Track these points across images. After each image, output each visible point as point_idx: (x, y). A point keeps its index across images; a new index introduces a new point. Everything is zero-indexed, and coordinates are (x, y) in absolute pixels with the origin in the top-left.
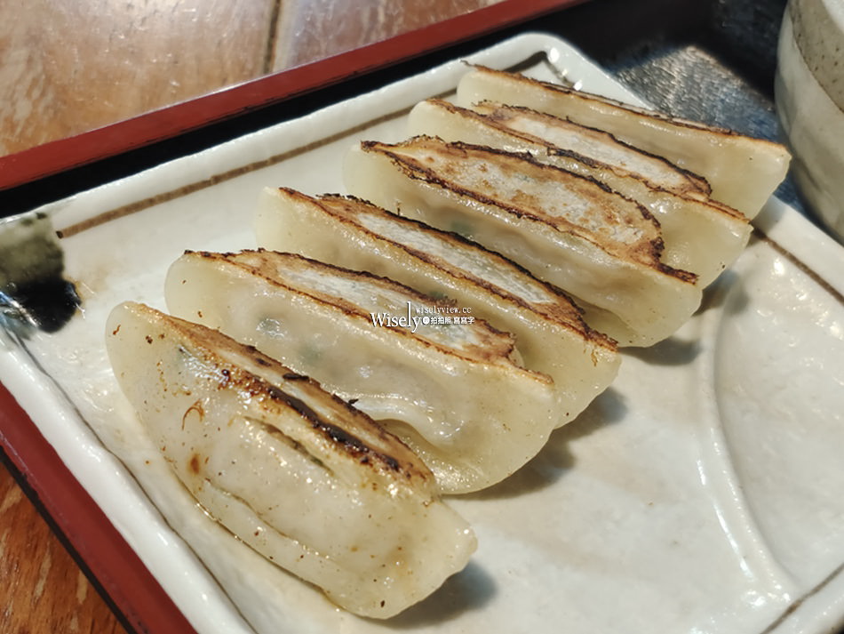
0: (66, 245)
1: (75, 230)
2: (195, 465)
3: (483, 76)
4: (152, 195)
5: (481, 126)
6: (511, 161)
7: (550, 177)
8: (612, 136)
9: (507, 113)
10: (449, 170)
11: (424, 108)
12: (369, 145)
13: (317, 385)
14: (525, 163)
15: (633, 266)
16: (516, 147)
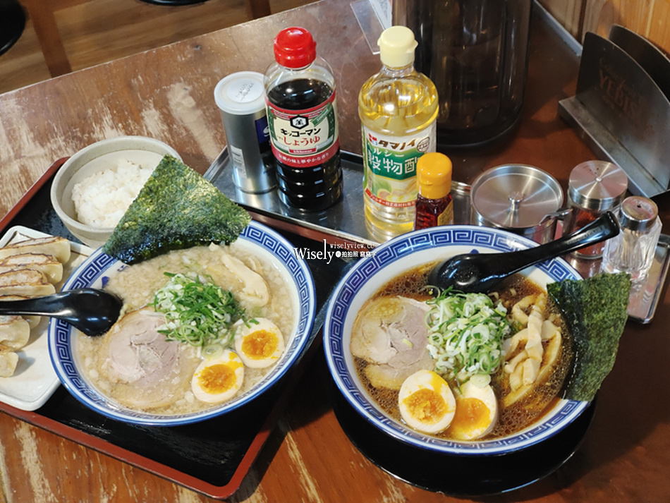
6: (9, 274)
7: (18, 273)
8: (31, 254)
14: (12, 273)
15: (38, 286)
16: (9, 269)
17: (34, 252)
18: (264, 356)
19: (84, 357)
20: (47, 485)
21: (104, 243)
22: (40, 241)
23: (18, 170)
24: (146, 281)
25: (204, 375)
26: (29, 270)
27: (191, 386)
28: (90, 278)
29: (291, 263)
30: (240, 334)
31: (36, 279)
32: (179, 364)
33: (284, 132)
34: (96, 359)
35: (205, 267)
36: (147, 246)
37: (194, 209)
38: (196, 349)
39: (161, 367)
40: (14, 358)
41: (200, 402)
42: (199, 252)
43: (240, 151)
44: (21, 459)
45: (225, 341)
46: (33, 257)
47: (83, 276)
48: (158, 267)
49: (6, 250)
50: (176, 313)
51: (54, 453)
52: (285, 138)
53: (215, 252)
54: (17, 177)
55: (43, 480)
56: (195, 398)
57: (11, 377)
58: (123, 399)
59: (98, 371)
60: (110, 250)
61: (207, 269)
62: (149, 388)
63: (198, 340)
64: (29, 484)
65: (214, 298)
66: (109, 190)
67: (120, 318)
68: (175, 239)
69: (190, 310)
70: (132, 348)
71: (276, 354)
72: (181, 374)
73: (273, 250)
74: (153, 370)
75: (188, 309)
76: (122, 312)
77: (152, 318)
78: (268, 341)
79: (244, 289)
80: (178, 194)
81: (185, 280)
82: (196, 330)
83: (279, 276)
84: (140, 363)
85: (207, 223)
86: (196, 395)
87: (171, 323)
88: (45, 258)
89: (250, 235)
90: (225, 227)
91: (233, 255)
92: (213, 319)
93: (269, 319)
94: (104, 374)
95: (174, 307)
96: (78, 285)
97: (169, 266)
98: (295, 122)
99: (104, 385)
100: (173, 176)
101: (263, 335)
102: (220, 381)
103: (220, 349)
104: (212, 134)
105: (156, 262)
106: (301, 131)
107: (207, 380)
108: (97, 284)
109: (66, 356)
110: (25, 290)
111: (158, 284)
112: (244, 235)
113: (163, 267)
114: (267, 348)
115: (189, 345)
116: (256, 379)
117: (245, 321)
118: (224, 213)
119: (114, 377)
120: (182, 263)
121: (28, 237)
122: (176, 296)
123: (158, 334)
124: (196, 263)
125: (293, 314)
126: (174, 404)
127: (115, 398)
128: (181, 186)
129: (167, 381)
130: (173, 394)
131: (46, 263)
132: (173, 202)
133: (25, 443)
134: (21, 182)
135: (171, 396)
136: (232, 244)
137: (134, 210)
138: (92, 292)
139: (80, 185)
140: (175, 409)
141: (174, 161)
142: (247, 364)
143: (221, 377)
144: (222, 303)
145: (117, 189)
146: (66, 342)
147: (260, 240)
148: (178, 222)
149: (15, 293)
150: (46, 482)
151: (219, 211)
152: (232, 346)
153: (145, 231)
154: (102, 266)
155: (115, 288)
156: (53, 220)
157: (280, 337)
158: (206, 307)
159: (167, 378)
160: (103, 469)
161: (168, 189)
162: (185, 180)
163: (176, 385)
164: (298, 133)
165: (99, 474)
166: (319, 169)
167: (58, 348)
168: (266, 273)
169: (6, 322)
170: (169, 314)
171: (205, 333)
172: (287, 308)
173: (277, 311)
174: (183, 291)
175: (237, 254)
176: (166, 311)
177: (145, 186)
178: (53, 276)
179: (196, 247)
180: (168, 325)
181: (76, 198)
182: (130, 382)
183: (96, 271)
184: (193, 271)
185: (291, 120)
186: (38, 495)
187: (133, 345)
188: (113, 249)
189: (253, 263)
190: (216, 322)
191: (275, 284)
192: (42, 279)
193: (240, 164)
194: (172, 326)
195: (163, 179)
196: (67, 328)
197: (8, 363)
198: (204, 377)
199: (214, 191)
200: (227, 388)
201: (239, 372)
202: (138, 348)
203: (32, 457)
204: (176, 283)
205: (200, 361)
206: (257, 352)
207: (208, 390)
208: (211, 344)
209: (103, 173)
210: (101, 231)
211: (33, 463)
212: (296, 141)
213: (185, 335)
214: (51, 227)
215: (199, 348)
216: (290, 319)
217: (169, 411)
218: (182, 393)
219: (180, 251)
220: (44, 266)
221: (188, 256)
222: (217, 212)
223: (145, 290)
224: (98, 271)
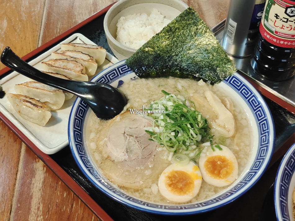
0: (2, 86)
1: (3, 84)
2: (19, 112)
3: (64, 45)
4: (14, 76)
5: (61, 55)
6: (64, 60)
7: (70, 62)
8: (82, 52)
9: (66, 52)
10: (54, 64)
11: (52, 54)
12: (42, 62)
13: (35, 99)
14: (66, 60)
15: (79, 74)
16: (65, 58)
17: (84, 52)
18: (220, 177)
19: (91, 132)
20: (41, 208)
21: (127, 58)
22: (89, 46)
23: (92, 3)
24: (147, 92)
25: (170, 176)
26: (77, 62)
27: (158, 181)
28: (111, 78)
29: (259, 112)
30: (205, 153)
31: (79, 69)
32: (154, 160)
33: (277, 16)
34: (98, 136)
35: (192, 95)
36: (155, 68)
37: (196, 52)
38: (169, 153)
39: (140, 158)
40: (49, 115)
41: (161, 196)
42: (190, 83)
43: (235, 24)
44: (31, 184)
45: (192, 155)
46: (82, 55)
47: (107, 76)
48: (158, 85)
49: (68, 46)
50: (163, 122)
51: (53, 187)
52: (276, 21)
53: (201, 86)
54: (90, 6)
55: (39, 204)
56: (159, 191)
57: (43, 126)
58: (107, 172)
59: (97, 145)
60: (130, 63)
61: (193, 97)
62: (128, 171)
63: (172, 147)
64: (30, 203)
65: (194, 120)
66: (141, 25)
67: (122, 112)
68: (176, 69)
69: (173, 124)
70: (124, 136)
71: (230, 178)
72: (152, 169)
73: (247, 98)
74: (134, 158)
75: (173, 122)
76: (125, 108)
77: (144, 119)
78: (226, 166)
79: (216, 120)
80: (189, 38)
81: (176, 100)
82: (173, 139)
83: (246, 119)
84: (127, 149)
85: (202, 64)
86: (160, 189)
87: (157, 127)
88: (89, 58)
89: (231, 82)
90: (215, 71)
91: (214, 93)
92: (188, 136)
93: (230, 149)
94: (100, 149)
95: (162, 117)
96: (103, 80)
97: (166, 86)
98: (289, 10)
99: (97, 157)
100: (189, 24)
101: (223, 160)
102: (181, 185)
103: (187, 159)
104: (215, 11)
105: (158, 81)
106: (290, 19)
107: (172, 181)
108: (115, 84)
109: (79, 127)
110: (70, 74)
111: (155, 97)
112: (227, 81)
113: (162, 86)
114: (223, 171)
115: (165, 148)
116: (210, 193)
117: (212, 145)
118: (217, 60)
119: (106, 153)
120: (176, 87)
121: (83, 42)
122: (166, 110)
123: (145, 132)
124: (186, 91)
125: (250, 151)
126: (142, 190)
127: (102, 169)
128: (193, 33)
129: (142, 170)
130: (143, 182)
131: (88, 61)
132: (184, 42)
133: (37, 173)
134: (91, 10)
135: (141, 182)
136: (216, 85)
137: (155, 40)
138: (110, 88)
139: (124, 18)
140: (142, 194)
141: (194, 13)
142: (205, 179)
143: (182, 182)
144: (198, 126)
145: (146, 27)
146: (82, 117)
147: (239, 88)
148: (182, 58)
149: (64, 74)
150: (41, 206)
151: (214, 58)
152: (197, 161)
153: (157, 57)
154: (121, 72)
155: (125, 90)
156: (102, 37)
157: (236, 166)
158: (186, 125)
159: (142, 168)
160: (80, 212)
161: (183, 33)
162: (197, 29)
163: (148, 175)
164: (288, 19)
165: (77, 214)
166: (288, 51)
167: (75, 119)
168: (236, 114)
169: (52, 90)
170: (157, 121)
171: (179, 143)
172: (246, 146)
173: (238, 145)
174: (173, 107)
175: (218, 93)
176: (155, 118)
177: (168, 25)
178: (90, 70)
179: (188, 79)
180: (154, 129)
181: (119, 25)
182: (116, 161)
183: (116, 75)
184: (182, 95)
185: (287, 8)
186: (33, 213)
187: (126, 134)
188: (133, 63)
189: (228, 103)
190: (190, 138)
191: (241, 124)
192: (82, 70)
193: (232, 34)
194: (157, 130)
195: (182, 24)
196: (86, 107)
197: (44, 118)
198: (169, 177)
199: (215, 43)
200: (185, 193)
201: (197, 183)
202: (128, 138)
203: (38, 185)
204: (169, 100)
205: (169, 164)
206: (216, 172)
207: (170, 189)
208: (181, 153)
209: (140, 15)
210: (128, 50)
211: (37, 189)
212: (283, 26)
213: (165, 139)
214: (99, 41)
215: (172, 154)
216: (247, 155)
217: (137, 194)
218: (150, 183)
219: (177, 78)
220: (86, 62)
221: (182, 83)
222: (212, 59)
223: (145, 98)
224: (118, 75)
